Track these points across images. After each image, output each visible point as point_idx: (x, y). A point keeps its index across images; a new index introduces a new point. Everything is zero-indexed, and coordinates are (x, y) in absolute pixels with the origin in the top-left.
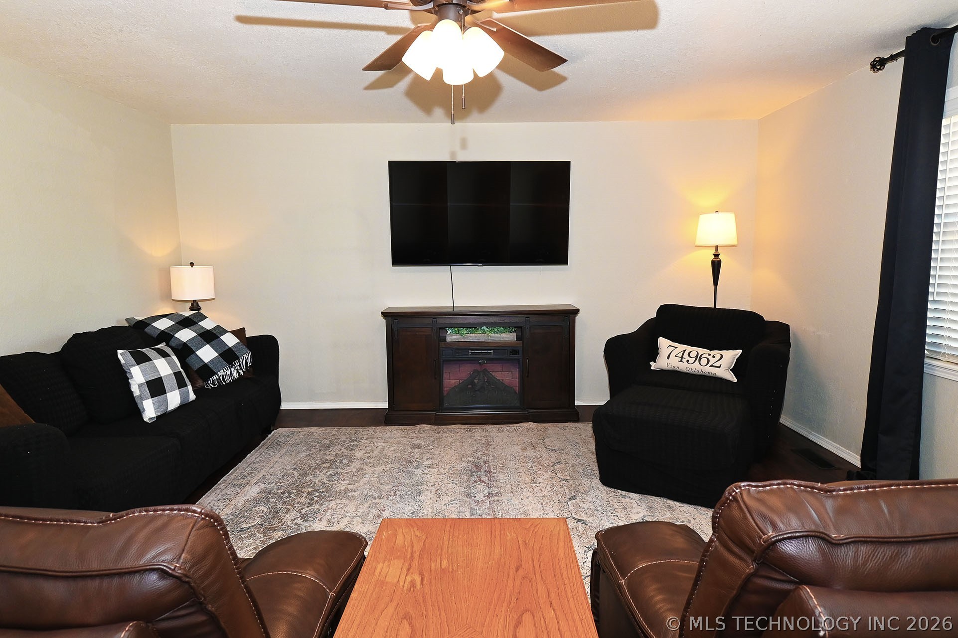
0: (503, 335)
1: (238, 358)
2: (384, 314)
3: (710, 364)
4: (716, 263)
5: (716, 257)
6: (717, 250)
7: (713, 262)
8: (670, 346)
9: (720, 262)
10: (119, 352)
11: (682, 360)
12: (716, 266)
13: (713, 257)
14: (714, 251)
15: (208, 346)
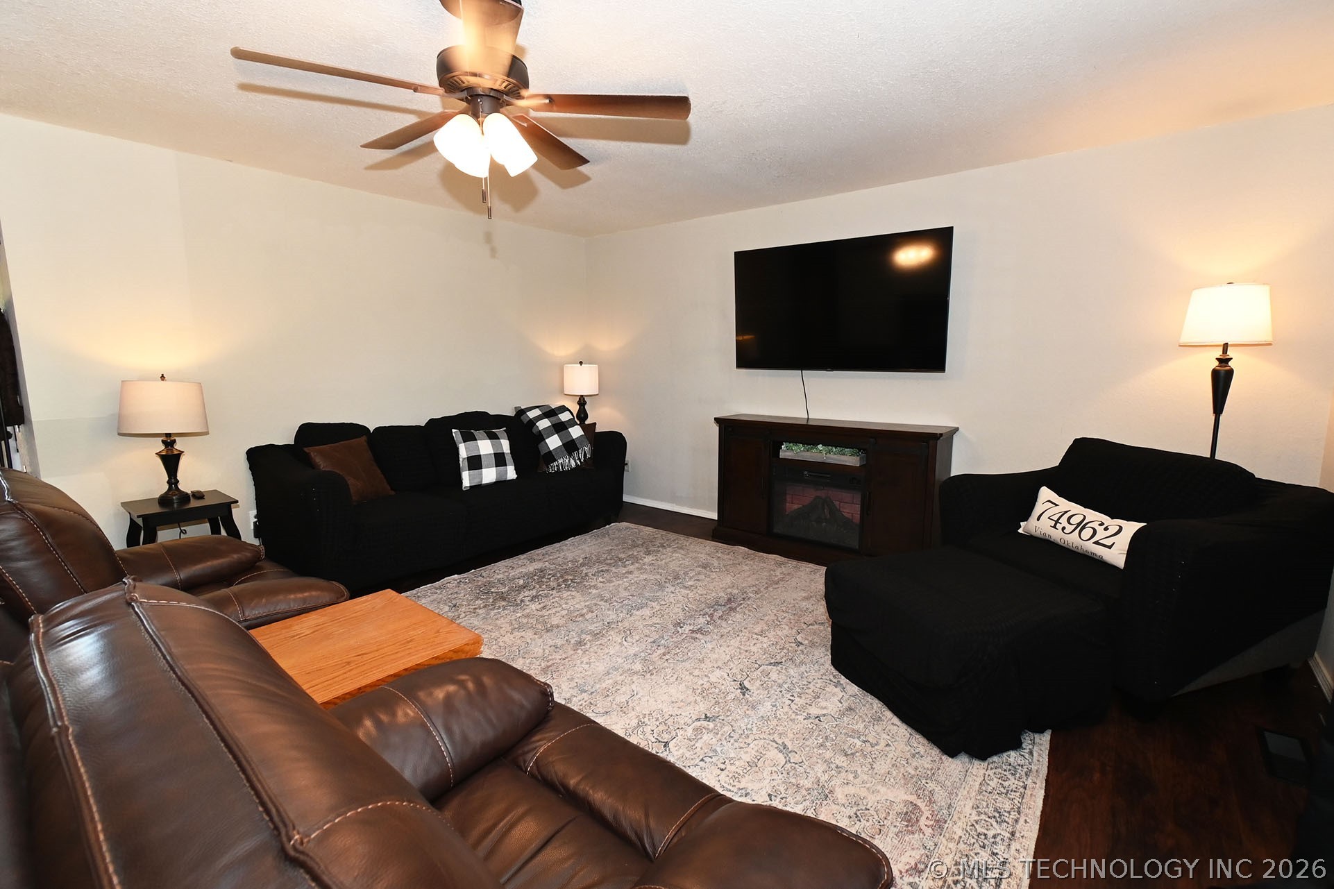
0: (843, 458)
1: (578, 450)
2: (718, 420)
3: (1095, 539)
4: (1222, 374)
5: (1223, 364)
6: (1225, 351)
7: (1215, 373)
8: (1049, 501)
9: (1231, 372)
10: (454, 430)
11: (1055, 525)
12: (1222, 380)
13: (1217, 363)
14: (1219, 353)
15: (556, 435)
